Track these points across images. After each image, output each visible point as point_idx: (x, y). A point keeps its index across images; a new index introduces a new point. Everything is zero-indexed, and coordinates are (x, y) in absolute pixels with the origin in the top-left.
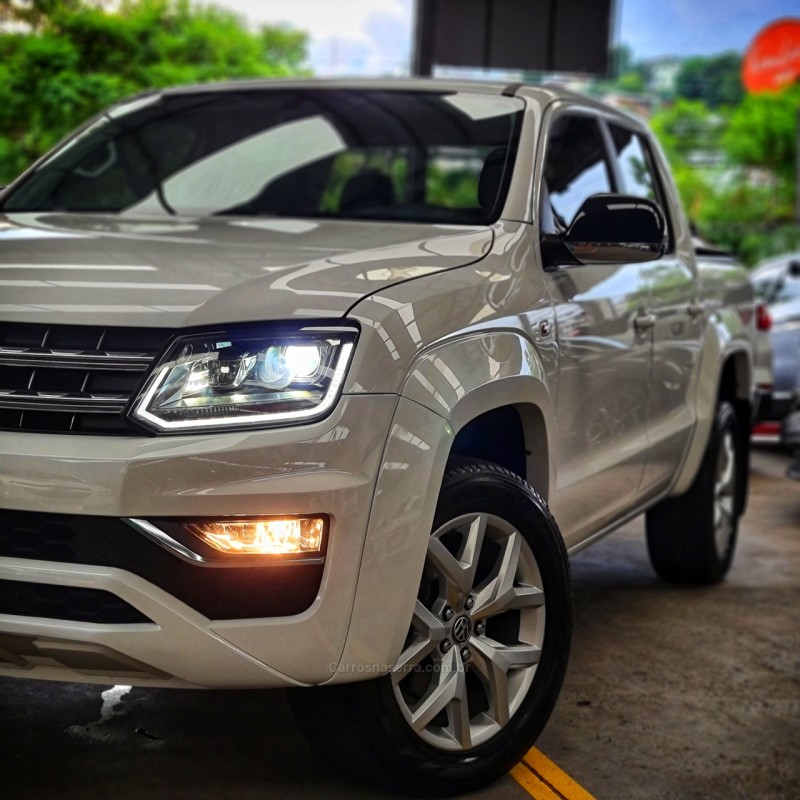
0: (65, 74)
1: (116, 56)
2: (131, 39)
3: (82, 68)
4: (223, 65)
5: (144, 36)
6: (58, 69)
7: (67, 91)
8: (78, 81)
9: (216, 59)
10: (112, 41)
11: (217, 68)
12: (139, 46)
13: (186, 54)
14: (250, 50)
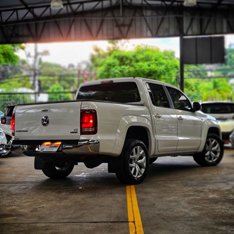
0: (116, 67)
1: (128, 62)
2: (131, 57)
3: (120, 65)
4: (154, 61)
5: (134, 56)
6: (114, 66)
7: (116, 71)
8: (119, 68)
9: (152, 60)
10: (127, 58)
11: (152, 62)
12: (134, 59)
13: (145, 59)
14: (160, 57)
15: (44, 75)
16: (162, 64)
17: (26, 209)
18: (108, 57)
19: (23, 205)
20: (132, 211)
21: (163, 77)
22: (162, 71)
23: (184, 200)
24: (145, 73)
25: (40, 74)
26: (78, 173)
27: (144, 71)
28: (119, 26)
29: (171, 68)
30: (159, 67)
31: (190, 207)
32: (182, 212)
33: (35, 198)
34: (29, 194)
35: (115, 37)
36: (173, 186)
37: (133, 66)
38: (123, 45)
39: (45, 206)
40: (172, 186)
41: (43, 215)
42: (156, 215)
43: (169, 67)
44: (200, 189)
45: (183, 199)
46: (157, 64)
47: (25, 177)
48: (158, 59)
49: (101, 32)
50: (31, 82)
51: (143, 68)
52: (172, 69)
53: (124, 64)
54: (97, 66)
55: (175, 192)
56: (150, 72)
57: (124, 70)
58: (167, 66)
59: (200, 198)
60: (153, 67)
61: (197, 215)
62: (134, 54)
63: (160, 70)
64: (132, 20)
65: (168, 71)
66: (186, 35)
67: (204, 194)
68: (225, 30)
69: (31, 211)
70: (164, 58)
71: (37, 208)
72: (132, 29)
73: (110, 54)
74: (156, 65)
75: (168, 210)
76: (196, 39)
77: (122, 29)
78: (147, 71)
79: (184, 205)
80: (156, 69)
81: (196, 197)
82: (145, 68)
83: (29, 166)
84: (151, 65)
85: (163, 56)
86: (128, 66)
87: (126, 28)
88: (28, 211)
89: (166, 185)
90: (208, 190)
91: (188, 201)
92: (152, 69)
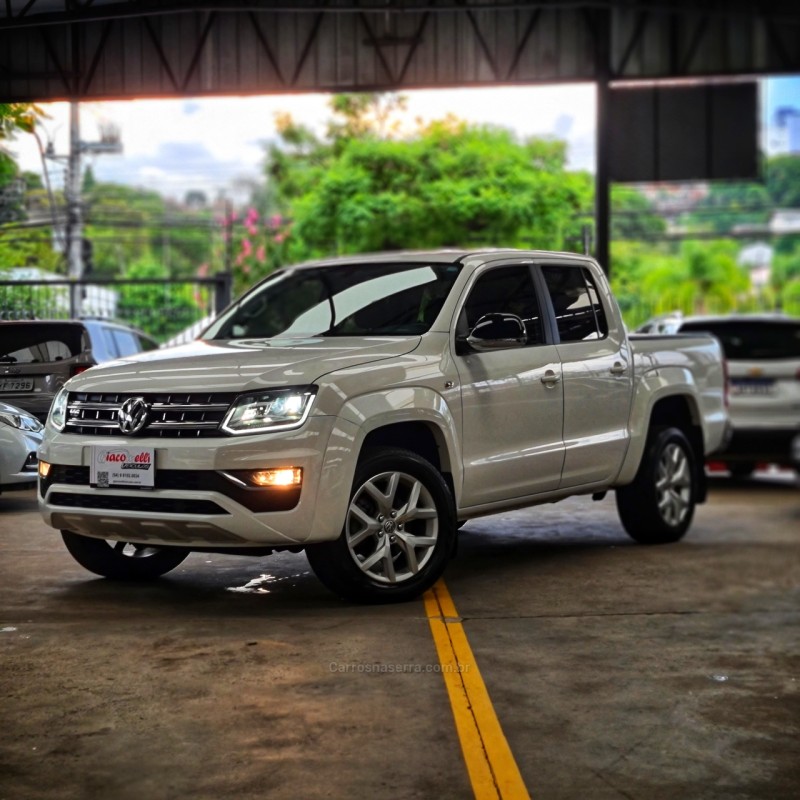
0: (358, 197)
1: (404, 177)
2: (414, 162)
3: (374, 190)
4: (493, 177)
5: (424, 159)
6: (353, 193)
7: (361, 210)
8: (370, 201)
9: (487, 173)
10: (398, 165)
11: (486, 180)
12: (422, 168)
13: (461, 171)
14: (516, 162)
15: (104, 224)
16: (520, 187)
17: (32, 740)
18: (331, 161)
19: (20, 721)
20: (483, 757)
21: (523, 232)
22: (520, 212)
23: (685, 701)
24: (461, 219)
25: (89, 221)
26: (238, 579)
27: (458, 214)
28: (375, 42)
29: (553, 200)
30: (509, 199)
31: (722, 738)
32: (697, 762)
33: (70, 689)
34: (47, 671)
35: (361, 82)
36: (621, 637)
37: (417, 193)
38: (382, 119)
39: (112, 725)
40: (614, 637)
41: (107, 774)
42: (589, 776)
43: (548, 200)
44: (736, 654)
45: (680, 697)
46: (503, 188)
47: (30, 594)
48: (508, 168)
49: (310, 62)
50: (58, 248)
51: (455, 201)
52: (556, 206)
53: (385, 187)
54: (290, 191)
55: (635, 665)
56: (477, 216)
57: (388, 207)
58: (538, 196)
59: (751, 693)
60: (490, 196)
61: (768, 779)
62: (420, 151)
63: (516, 208)
64: (426, 16)
65: (543, 214)
66: (620, 76)
67: (756, 674)
68: (760, 60)
69: (55, 753)
70: (528, 168)
71: (78, 736)
72: (424, 52)
73: (338, 151)
74: (498, 190)
75: (632, 750)
76: (656, 91)
77: (387, 51)
78: (470, 214)
79: (696, 728)
80: (501, 206)
81: (733, 692)
82: (462, 203)
83: (47, 549)
84: (483, 191)
85: (524, 159)
86: (402, 195)
87: (403, 51)
88: (43, 752)
89: (593, 633)
90: (766, 657)
91: (705, 710)
92: (486, 206)
